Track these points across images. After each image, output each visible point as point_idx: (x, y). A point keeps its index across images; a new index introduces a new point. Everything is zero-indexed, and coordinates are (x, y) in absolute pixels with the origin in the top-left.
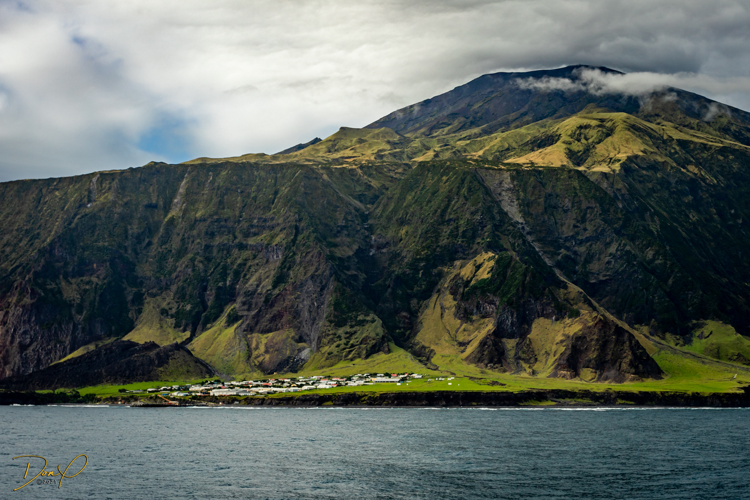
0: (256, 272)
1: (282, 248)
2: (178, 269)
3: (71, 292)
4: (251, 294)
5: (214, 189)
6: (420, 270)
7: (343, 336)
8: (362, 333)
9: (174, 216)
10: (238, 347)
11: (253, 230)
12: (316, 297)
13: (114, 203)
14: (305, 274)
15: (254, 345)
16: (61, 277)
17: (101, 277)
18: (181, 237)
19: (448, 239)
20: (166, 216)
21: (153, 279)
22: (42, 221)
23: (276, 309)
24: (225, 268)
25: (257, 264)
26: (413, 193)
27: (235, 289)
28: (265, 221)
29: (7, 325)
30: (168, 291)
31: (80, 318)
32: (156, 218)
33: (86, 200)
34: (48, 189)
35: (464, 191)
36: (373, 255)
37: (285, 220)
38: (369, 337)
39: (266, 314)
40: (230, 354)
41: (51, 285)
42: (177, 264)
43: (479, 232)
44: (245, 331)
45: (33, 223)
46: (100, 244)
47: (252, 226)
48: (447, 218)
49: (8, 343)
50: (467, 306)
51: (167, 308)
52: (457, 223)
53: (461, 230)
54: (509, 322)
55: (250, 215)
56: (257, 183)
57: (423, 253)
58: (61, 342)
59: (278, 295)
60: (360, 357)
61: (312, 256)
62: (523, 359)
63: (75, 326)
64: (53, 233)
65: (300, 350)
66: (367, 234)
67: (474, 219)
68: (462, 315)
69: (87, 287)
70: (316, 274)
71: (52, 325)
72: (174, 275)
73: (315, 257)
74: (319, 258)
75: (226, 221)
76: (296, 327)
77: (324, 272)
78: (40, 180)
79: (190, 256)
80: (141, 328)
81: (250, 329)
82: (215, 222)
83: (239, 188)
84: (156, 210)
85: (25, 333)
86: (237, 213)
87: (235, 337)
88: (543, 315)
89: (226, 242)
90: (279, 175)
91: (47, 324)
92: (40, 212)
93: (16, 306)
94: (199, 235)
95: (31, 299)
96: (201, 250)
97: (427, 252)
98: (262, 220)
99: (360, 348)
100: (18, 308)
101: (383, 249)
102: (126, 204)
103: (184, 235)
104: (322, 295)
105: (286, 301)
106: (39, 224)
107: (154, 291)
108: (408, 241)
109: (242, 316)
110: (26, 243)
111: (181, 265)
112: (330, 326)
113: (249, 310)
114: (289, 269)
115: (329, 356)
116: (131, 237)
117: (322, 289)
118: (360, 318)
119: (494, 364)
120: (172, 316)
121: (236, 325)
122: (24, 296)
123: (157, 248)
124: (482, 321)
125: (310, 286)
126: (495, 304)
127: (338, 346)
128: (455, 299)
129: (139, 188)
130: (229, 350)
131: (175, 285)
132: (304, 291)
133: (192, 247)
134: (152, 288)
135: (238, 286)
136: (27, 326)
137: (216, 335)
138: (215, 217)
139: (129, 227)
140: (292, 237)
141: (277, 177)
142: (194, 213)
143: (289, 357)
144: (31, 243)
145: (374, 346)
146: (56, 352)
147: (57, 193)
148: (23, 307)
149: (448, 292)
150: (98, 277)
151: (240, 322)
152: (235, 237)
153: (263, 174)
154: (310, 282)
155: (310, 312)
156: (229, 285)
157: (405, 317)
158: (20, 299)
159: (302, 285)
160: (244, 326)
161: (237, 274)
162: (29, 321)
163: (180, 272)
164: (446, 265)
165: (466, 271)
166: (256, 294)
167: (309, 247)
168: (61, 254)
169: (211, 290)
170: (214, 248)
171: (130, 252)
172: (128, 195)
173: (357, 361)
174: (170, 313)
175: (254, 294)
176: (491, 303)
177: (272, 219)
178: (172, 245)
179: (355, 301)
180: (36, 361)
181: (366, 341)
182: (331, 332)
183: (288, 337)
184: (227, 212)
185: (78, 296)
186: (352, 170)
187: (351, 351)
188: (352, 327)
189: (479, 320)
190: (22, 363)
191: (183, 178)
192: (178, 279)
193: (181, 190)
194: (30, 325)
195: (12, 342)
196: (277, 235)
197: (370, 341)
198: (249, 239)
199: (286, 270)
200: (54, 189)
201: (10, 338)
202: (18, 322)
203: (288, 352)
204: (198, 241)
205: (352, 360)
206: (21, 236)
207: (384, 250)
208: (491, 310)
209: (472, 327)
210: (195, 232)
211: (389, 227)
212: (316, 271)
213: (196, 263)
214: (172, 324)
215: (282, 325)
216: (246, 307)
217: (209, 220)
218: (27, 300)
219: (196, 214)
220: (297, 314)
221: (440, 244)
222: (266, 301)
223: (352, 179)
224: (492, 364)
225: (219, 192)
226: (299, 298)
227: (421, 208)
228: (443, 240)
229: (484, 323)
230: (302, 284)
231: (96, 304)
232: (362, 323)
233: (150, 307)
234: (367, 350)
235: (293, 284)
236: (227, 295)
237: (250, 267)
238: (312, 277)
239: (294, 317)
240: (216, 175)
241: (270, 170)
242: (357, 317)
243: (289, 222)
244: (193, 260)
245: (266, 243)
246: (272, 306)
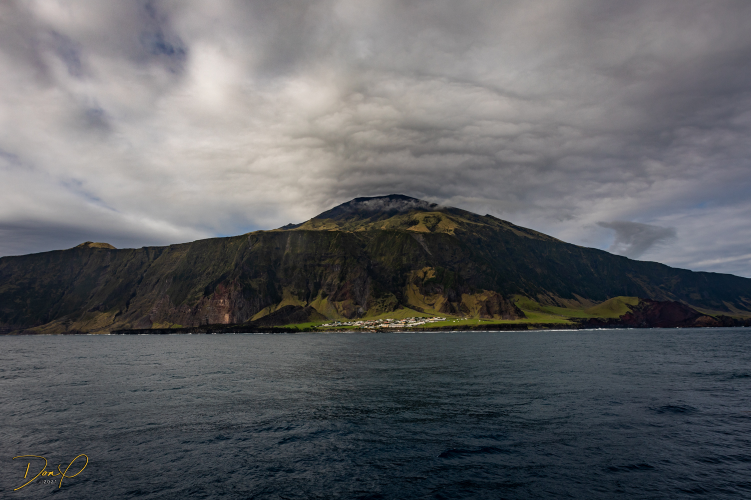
0: (329, 276)
1: (340, 266)
2: (295, 275)
3: (254, 285)
4: (330, 285)
5: (303, 241)
6: (399, 275)
7: (380, 302)
8: (388, 301)
9: (288, 252)
10: (331, 307)
12: (362, 286)
13: (263, 247)
14: (355, 276)
15: (337, 307)
16: (248, 278)
17: (265, 278)
19: (406, 261)
20: (284, 253)
21: (284, 279)
22: (228, 255)
23: (343, 291)
24: (315, 274)
25: (329, 273)
26: (383, 243)
28: (328, 254)
29: (231, 299)
30: (291, 284)
31: (261, 296)
32: (280, 254)
33: (248, 246)
35: (408, 241)
36: (372, 268)
37: (338, 254)
39: (339, 293)
41: (246, 282)
42: (293, 273)
43: (419, 259)
45: (224, 256)
46: (262, 264)
47: (322, 257)
48: (403, 253)
50: (426, 289)
51: (293, 291)
52: (409, 255)
53: (411, 258)
54: (453, 295)
55: (320, 252)
56: (320, 239)
57: (398, 267)
58: (255, 307)
59: (344, 285)
60: (390, 311)
61: (357, 269)
62: (463, 311)
63: (260, 299)
64: (235, 260)
65: (358, 308)
66: (369, 260)
67: (416, 253)
68: (424, 293)
69: (260, 283)
71: (250, 299)
72: (293, 278)
74: (361, 269)
75: (310, 254)
76: (354, 299)
77: (364, 275)
79: (298, 269)
80: (286, 300)
81: (333, 300)
82: (306, 255)
84: (279, 250)
85: (240, 302)
86: (314, 251)
87: (328, 304)
88: (464, 292)
89: (312, 263)
91: (248, 299)
92: (226, 251)
93: (234, 291)
94: (300, 261)
95: (241, 288)
96: (303, 267)
98: (326, 254)
99: (390, 307)
100: (236, 292)
102: (268, 247)
103: (294, 261)
104: (365, 285)
105: (347, 288)
106: (227, 257)
107: (285, 284)
108: (386, 263)
109: (328, 294)
110: (223, 264)
111: (295, 273)
112: (373, 298)
113: (330, 292)
114: (346, 274)
115: (377, 311)
116: (272, 262)
117: (365, 282)
118: (386, 294)
119: (452, 313)
120: (296, 295)
121: (326, 298)
122: (237, 287)
123: (283, 266)
124: (435, 295)
125: (359, 281)
126: (441, 288)
127: (380, 306)
128: (417, 286)
129: (271, 241)
130: (328, 309)
131: (294, 282)
132: (356, 283)
133: (299, 266)
135: (322, 282)
137: (319, 302)
138: (306, 253)
139: (271, 257)
140: (344, 261)
142: (296, 251)
143: (355, 312)
144: (225, 264)
145: (395, 306)
146: (253, 311)
147: (231, 243)
148: (238, 291)
149: (413, 284)
150: (263, 278)
151: (328, 297)
152: (315, 262)
153: (322, 235)
155: (360, 292)
156: (318, 282)
158: (235, 288)
159: (354, 281)
160: (330, 299)
161: (321, 277)
162: (241, 297)
164: (407, 272)
165: (420, 274)
166: (332, 285)
167: (354, 265)
168: (247, 268)
169: (311, 284)
170: (307, 266)
171: (273, 268)
172: (267, 244)
173: (390, 312)
176: (439, 288)
177: (331, 253)
178: (289, 265)
179: (382, 287)
180: (246, 315)
181: (392, 304)
182: (375, 301)
183: (351, 303)
184: (310, 251)
185: (258, 287)
186: (352, 233)
187: (386, 308)
188: (383, 298)
189: (433, 295)
190: (241, 316)
191: (288, 236)
192: (295, 279)
193: (288, 242)
194: (241, 299)
195: (234, 307)
196: (336, 260)
198: (321, 262)
199: (344, 275)
201: (233, 305)
202: (236, 298)
203: (353, 309)
204: (301, 263)
205: (387, 312)
206: (220, 262)
207: (377, 267)
208: (439, 291)
209: (431, 298)
210: (299, 259)
211: (376, 257)
212: (360, 275)
213: (302, 272)
214: (297, 298)
215: (347, 298)
216: (328, 291)
217: (304, 254)
218: (239, 288)
220: (353, 293)
221: (404, 264)
222: (339, 288)
223: (353, 238)
225: (305, 242)
226: (354, 287)
227: (390, 249)
228: (404, 262)
229: (436, 296)
231: (266, 290)
232: (387, 297)
233: (286, 291)
234: (393, 308)
235: (350, 281)
236: (318, 286)
237: (326, 274)
238: (359, 277)
239: (352, 295)
240: (302, 235)
242: (384, 294)
243: (341, 255)
244: (300, 271)
245: (331, 263)
246: (341, 290)
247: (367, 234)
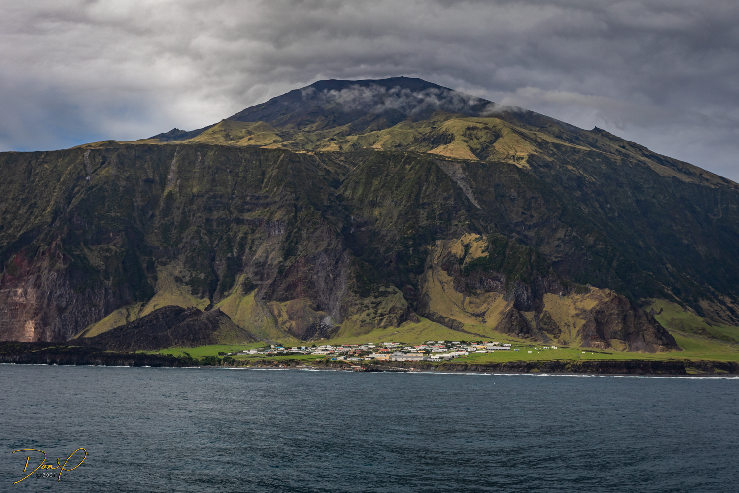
0: (260, 245)
1: (285, 224)
2: (184, 240)
3: (95, 259)
4: (262, 265)
5: (205, 168)
6: (410, 248)
7: (370, 305)
8: (387, 303)
9: (171, 191)
10: (263, 313)
11: (246, 207)
12: (331, 270)
13: (117, 177)
14: (317, 248)
15: (276, 312)
16: (82, 244)
17: (118, 246)
18: (181, 210)
19: (427, 220)
20: (163, 191)
21: (161, 248)
22: (37, 191)
23: (290, 280)
24: (229, 240)
25: (260, 238)
26: (379, 179)
27: (242, 260)
28: (258, 198)
29: (41, 288)
30: (177, 260)
31: (109, 283)
32: (154, 192)
33: (83, 172)
34: (37, 161)
35: (432, 178)
36: (353, 232)
37: (281, 199)
38: (397, 307)
39: (281, 284)
40: (258, 320)
41: (77, 251)
42: (182, 235)
43: (454, 215)
44: (263, 299)
45: (28, 193)
46: (113, 214)
47: (246, 203)
48: (421, 202)
49: (44, 306)
50: (468, 281)
51: (180, 275)
52: (432, 207)
53: (437, 213)
54: (525, 296)
55: (243, 193)
56: (243, 164)
57: (409, 232)
58: (96, 306)
59: (291, 267)
60: (391, 325)
61: (322, 232)
62: (546, 330)
63: (106, 291)
64: (52, 203)
65: (322, 318)
66: (347, 214)
67: (448, 204)
68: (463, 289)
69: (108, 254)
70: (329, 248)
71: (85, 289)
72: (181, 246)
73: (324, 232)
74: (329, 234)
75: (221, 197)
76: (312, 297)
77: (336, 247)
78: (26, 153)
79: (194, 228)
80: (163, 294)
81: (268, 298)
82: (212, 198)
83: (228, 168)
84: (153, 185)
85: (61, 296)
86: (229, 190)
87: (257, 305)
88: (549, 291)
89: (224, 216)
90: (262, 158)
91: (80, 288)
92: (33, 182)
93: (50, 271)
94: (198, 210)
95: (64, 264)
96: (203, 223)
97: (412, 232)
98: (255, 198)
99: (390, 317)
100: (52, 272)
101: (361, 227)
102: (128, 178)
103: (184, 209)
104: (337, 268)
105: (299, 272)
106: (34, 194)
107: (163, 259)
108: (384, 221)
109: (257, 285)
110: (25, 211)
111: (187, 237)
112: (355, 296)
113: (261, 279)
114: (296, 243)
115: (363, 324)
116: (136, 209)
117: (337, 262)
118: (382, 289)
119: (525, 334)
120: (187, 284)
121: (253, 294)
122: (56, 261)
123: (160, 220)
124: (487, 295)
125: (325, 259)
126: (499, 281)
127: (368, 315)
128: (450, 275)
129: (136, 164)
130: (256, 316)
131: (183, 255)
132: (318, 264)
133: (194, 220)
134: (161, 257)
135: (244, 258)
136: (62, 290)
137: (238, 302)
138: (211, 193)
139: (134, 200)
140: (293, 214)
141: (260, 160)
142: (189, 189)
143: (314, 324)
144: (30, 211)
145: (402, 316)
146: (91, 315)
147: (46, 165)
148: (58, 271)
149: (440, 268)
150: (115, 245)
151: (256, 290)
152: (231, 213)
153: (247, 156)
154: (324, 255)
155: (326, 283)
156: (237, 256)
157: (410, 289)
158: (52, 264)
160: (262, 294)
161: (242, 246)
162: (64, 285)
163: (186, 242)
164: (429, 244)
165: (457, 249)
166: (267, 265)
167: (315, 223)
168: (79, 222)
169: (221, 260)
170: (213, 222)
171: (138, 223)
172: (127, 170)
173: (391, 329)
174: (184, 281)
175: (265, 266)
176: (496, 279)
177: (266, 197)
178: (173, 218)
179: (374, 274)
180: (74, 324)
181: (394, 310)
182: (358, 302)
183: (305, 306)
184: (220, 190)
185: (102, 263)
186: (311, 156)
187: (382, 319)
188: (376, 297)
189: (484, 294)
190: (62, 325)
191: (173, 156)
192: (185, 249)
193: (173, 168)
194: (65, 289)
195: (48, 305)
196: (276, 212)
197: (398, 310)
198: (244, 214)
199: (293, 244)
200: (43, 162)
201: (46, 301)
202: (53, 286)
203: (311, 320)
204: (199, 214)
205: (385, 327)
206: (18, 204)
207: (363, 229)
208: (495, 285)
209: (478, 301)
210: (194, 207)
211: (363, 208)
212: (328, 246)
213: (202, 235)
214: (189, 291)
215: (297, 294)
216: (258, 277)
217: (206, 196)
218: (60, 265)
219: (192, 190)
220: (311, 285)
221: (421, 224)
222: (280, 271)
223: (313, 164)
224: (523, 334)
225: (210, 171)
226: (313, 270)
227: (392, 192)
228: (423, 221)
229: (489, 297)
230: (315, 257)
231: (121, 270)
232: (385, 294)
233: (163, 274)
234: (397, 319)
235: (305, 257)
236: (235, 266)
237: (253, 241)
238: (326, 251)
239: (309, 287)
240: (204, 155)
241: (253, 153)
242: (379, 289)
243: (287, 200)
244: (198, 232)
245: (266, 218)
246: (286, 276)
247: (343, 158)
